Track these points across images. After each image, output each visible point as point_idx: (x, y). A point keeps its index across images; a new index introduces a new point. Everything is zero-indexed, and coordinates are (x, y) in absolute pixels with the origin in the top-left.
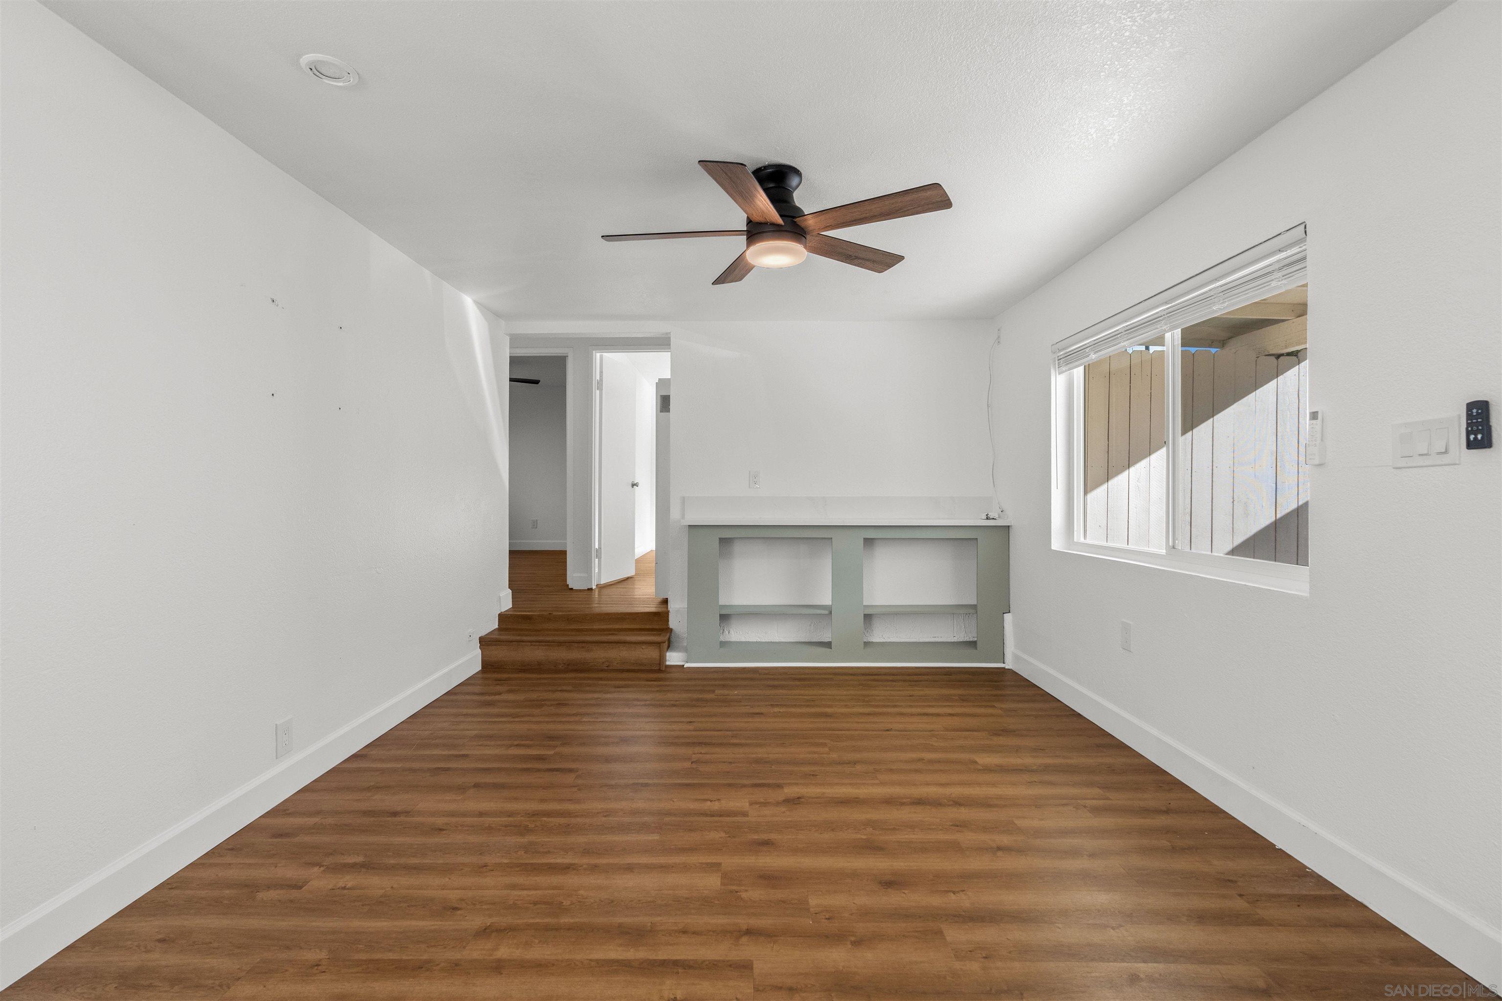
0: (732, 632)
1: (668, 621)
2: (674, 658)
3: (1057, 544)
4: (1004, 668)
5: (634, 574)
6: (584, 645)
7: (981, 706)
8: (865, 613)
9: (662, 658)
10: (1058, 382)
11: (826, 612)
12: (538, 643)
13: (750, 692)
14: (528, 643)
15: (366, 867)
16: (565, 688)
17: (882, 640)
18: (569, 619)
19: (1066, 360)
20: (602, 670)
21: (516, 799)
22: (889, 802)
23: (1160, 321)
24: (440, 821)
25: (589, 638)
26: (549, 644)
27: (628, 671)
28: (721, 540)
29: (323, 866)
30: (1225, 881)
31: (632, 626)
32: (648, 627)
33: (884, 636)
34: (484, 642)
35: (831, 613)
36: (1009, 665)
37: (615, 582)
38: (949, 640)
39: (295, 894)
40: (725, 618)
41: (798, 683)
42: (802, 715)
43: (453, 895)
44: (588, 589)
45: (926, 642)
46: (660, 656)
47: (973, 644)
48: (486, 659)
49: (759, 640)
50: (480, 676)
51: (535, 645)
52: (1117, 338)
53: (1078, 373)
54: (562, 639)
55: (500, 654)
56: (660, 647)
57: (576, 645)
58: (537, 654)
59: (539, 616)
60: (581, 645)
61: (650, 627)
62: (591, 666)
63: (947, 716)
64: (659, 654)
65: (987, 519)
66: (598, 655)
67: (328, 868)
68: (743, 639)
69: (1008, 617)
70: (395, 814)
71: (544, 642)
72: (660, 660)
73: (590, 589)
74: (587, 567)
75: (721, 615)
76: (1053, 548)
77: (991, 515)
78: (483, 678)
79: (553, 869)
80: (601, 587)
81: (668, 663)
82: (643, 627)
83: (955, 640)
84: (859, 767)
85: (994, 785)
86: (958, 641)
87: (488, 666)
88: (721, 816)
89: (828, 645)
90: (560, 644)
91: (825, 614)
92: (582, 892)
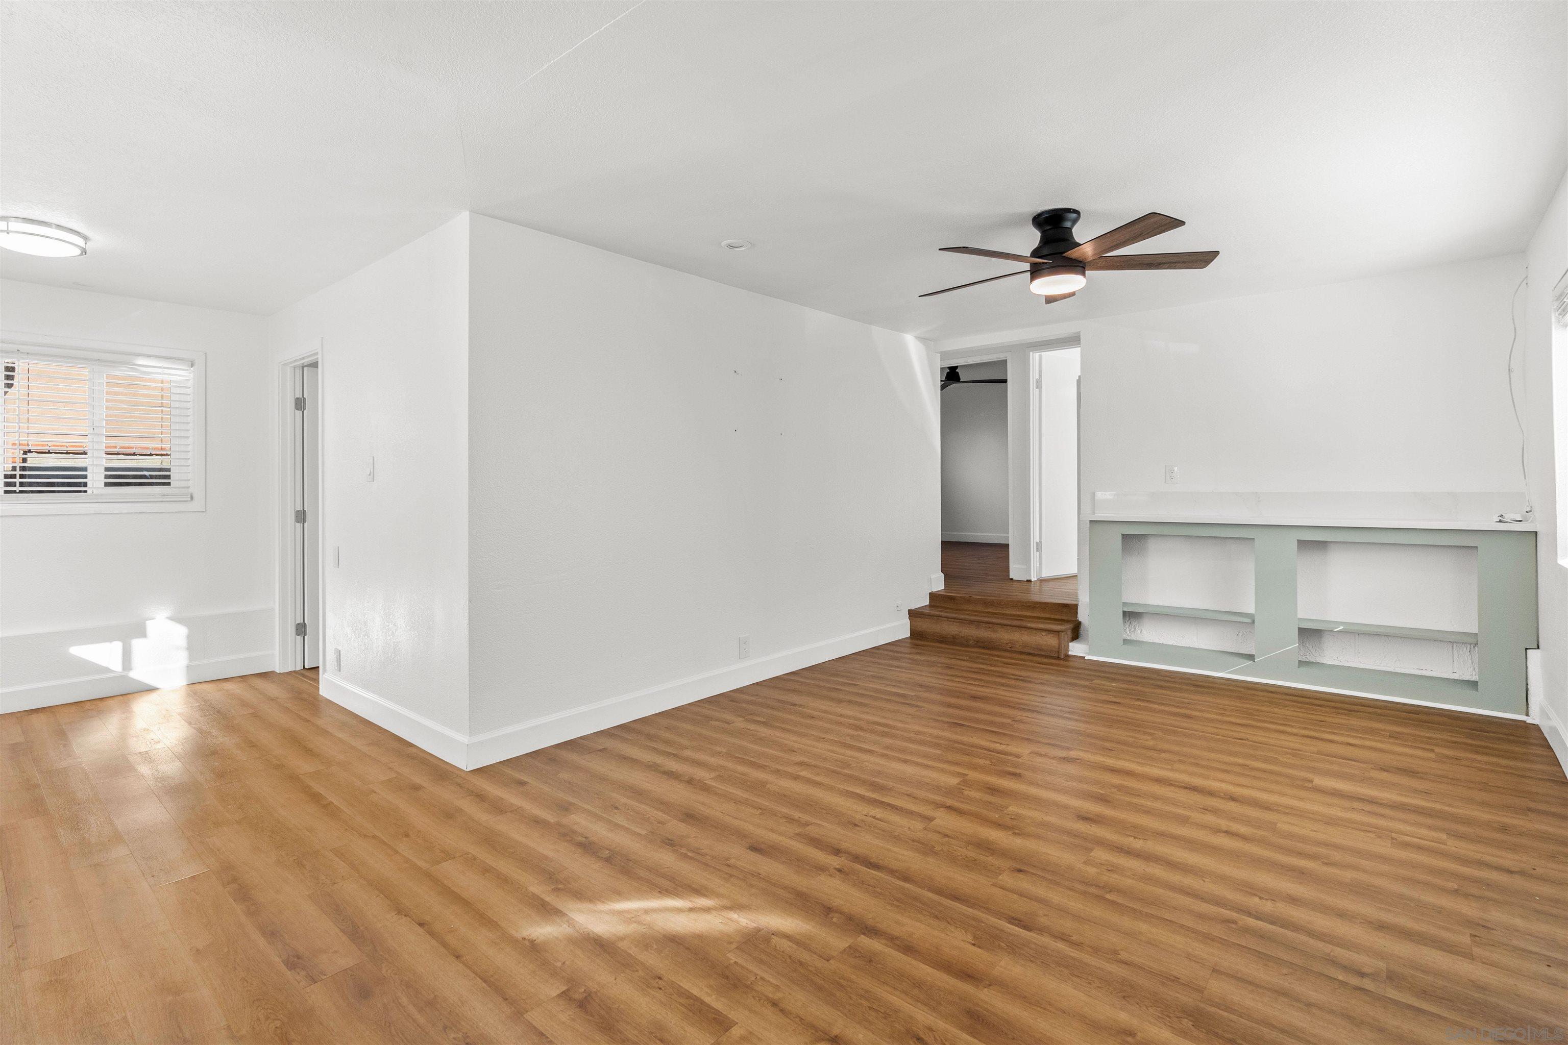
0: (1144, 632)
1: (1077, 613)
2: (1076, 649)
4: (1524, 722)
6: (990, 625)
7: (1406, 746)
8: (1300, 627)
9: (1064, 647)
11: (1248, 620)
12: (953, 620)
13: (1131, 687)
14: (945, 619)
15: (765, 724)
16: (961, 658)
17: (1336, 663)
18: (986, 603)
20: (1006, 650)
21: (867, 713)
22: (1159, 781)
24: (815, 713)
25: (994, 620)
26: (962, 621)
27: (1028, 654)
28: (1124, 536)
29: (744, 718)
31: (1042, 615)
32: (1057, 617)
34: (913, 614)
35: (1253, 622)
36: (1534, 719)
37: (1064, 576)
39: (726, 726)
40: (1131, 616)
41: (1192, 688)
42: (1175, 714)
43: (796, 746)
44: (1027, 581)
46: (1063, 645)
47: (1474, 684)
48: (913, 628)
49: (1175, 644)
50: (909, 641)
51: (950, 621)
54: (973, 618)
55: (925, 625)
56: (1059, 635)
57: (984, 625)
58: (951, 629)
59: (961, 597)
60: (987, 625)
61: (1059, 617)
62: (997, 646)
63: (1345, 744)
64: (1058, 642)
66: (1003, 636)
67: (746, 720)
68: (1157, 641)
69: (1535, 655)
70: (795, 705)
71: (957, 619)
72: (1059, 648)
73: (1029, 581)
74: (1027, 560)
75: (1124, 613)
78: (910, 643)
79: (860, 750)
80: (1042, 581)
81: (1070, 653)
82: (1052, 616)
83: (1455, 677)
84: (1163, 755)
85: (1301, 799)
86: (1459, 678)
87: (916, 634)
89: (1251, 657)
90: (971, 622)
91: (1245, 622)
92: (867, 763)
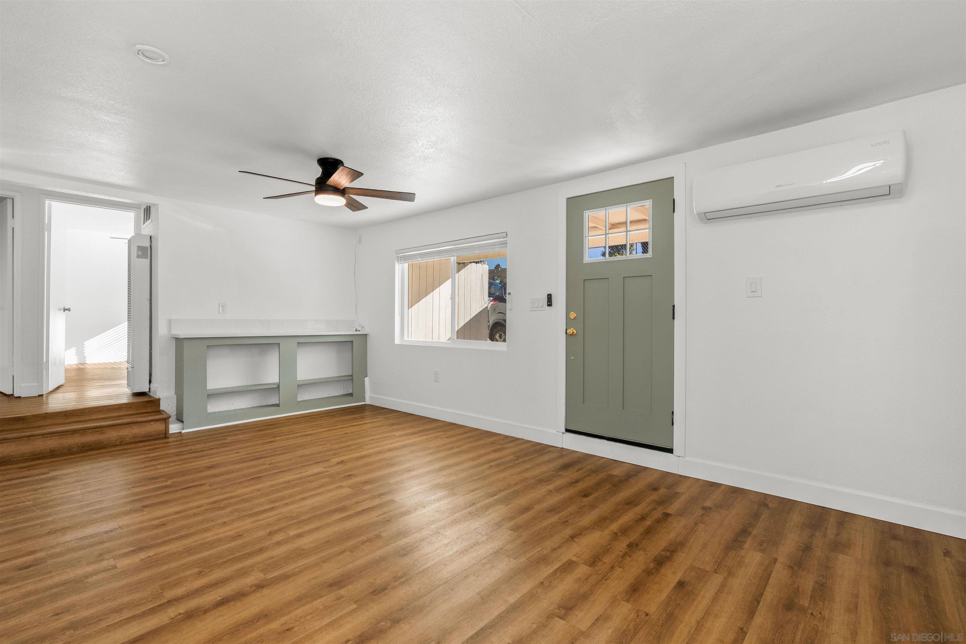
1: (160, 405)
2: (174, 428)
3: (397, 341)
4: (366, 404)
5: (64, 382)
6: (98, 429)
8: (298, 385)
9: (167, 428)
10: (398, 267)
11: (276, 387)
17: (303, 399)
19: (405, 259)
20: (116, 445)
23: (453, 251)
27: (140, 442)
28: (207, 347)
30: (493, 443)
33: (303, 397)
35: (279, 387)
36: (368, 402)
38: (336, 395)
44: (40, 396)
45: (324, 398)
46: (166, 428)
47: (351, 395)
49: (228, 409)
52: (433, 254)
53: (406, 265)
56: (165, 422)
57: (90, 431)
60: (94, 430)
61: (145, 411)
64: (161, 427)
65: (356, 331)
66: (112, 435)
68: (217, 410)
69: (367, 379)
72: (164, 431)
74: (38, 377)
75: (208, 396)
76: (395, 343)
77: (358, 329)
80: (47, 393)
81: (170, 432)
82: (138, 412)
83: (339, 394)
86: (340, 394)
88: (317, 475)
89: (278, 405)
